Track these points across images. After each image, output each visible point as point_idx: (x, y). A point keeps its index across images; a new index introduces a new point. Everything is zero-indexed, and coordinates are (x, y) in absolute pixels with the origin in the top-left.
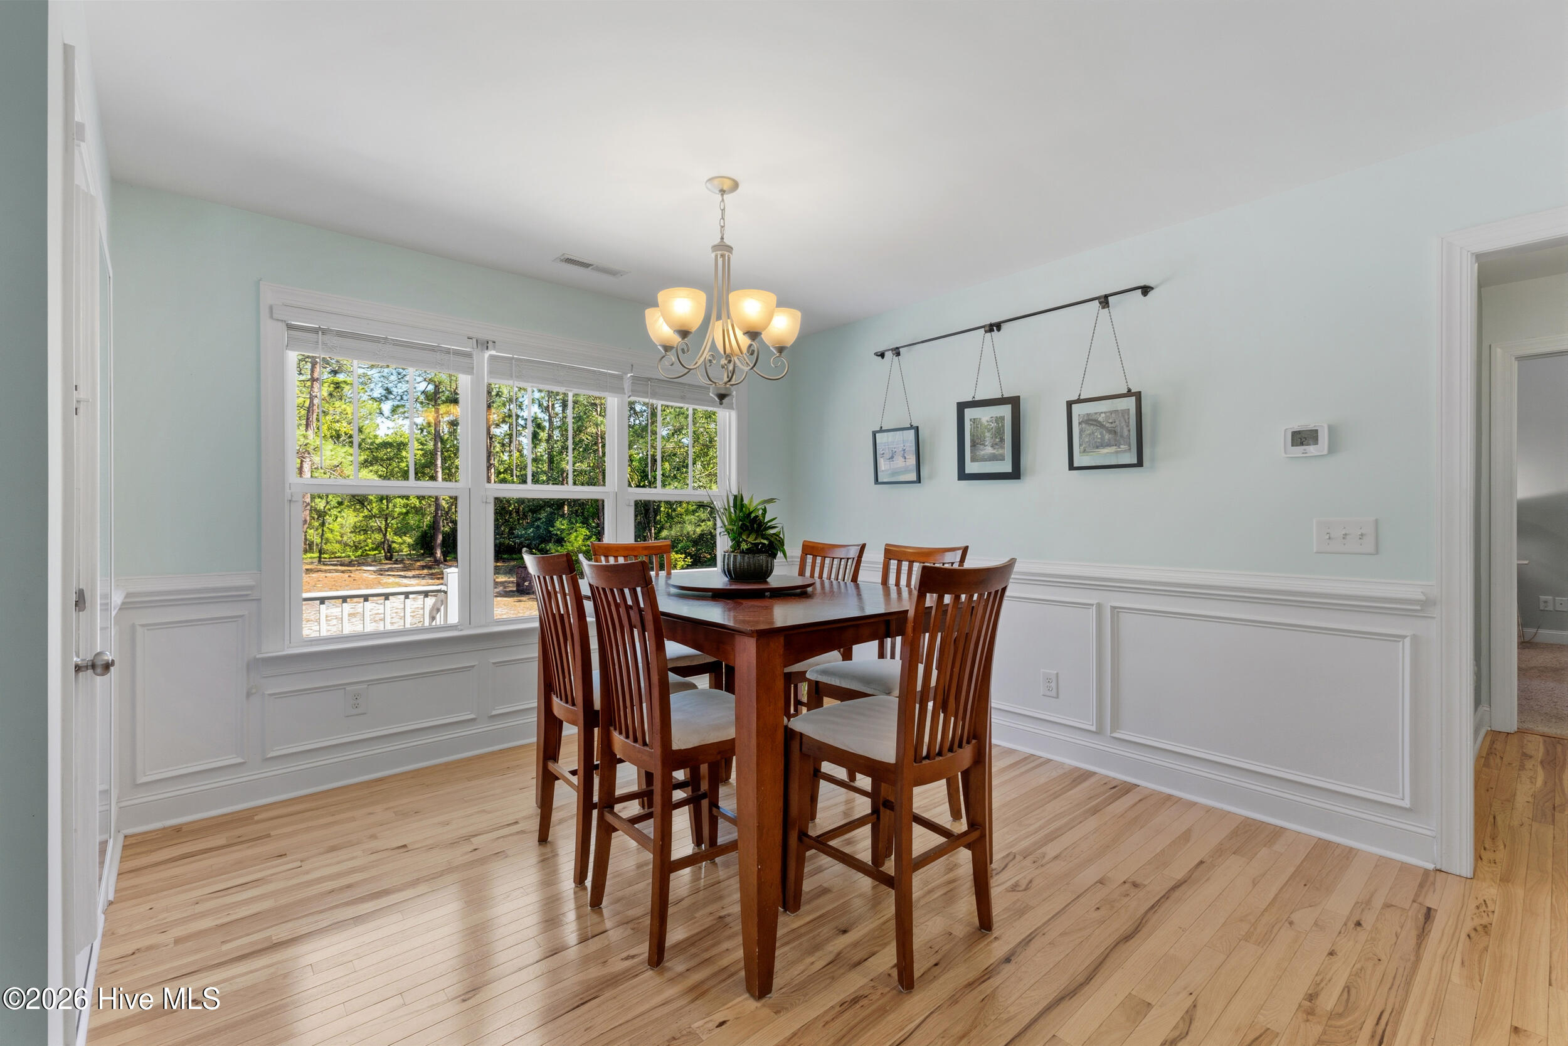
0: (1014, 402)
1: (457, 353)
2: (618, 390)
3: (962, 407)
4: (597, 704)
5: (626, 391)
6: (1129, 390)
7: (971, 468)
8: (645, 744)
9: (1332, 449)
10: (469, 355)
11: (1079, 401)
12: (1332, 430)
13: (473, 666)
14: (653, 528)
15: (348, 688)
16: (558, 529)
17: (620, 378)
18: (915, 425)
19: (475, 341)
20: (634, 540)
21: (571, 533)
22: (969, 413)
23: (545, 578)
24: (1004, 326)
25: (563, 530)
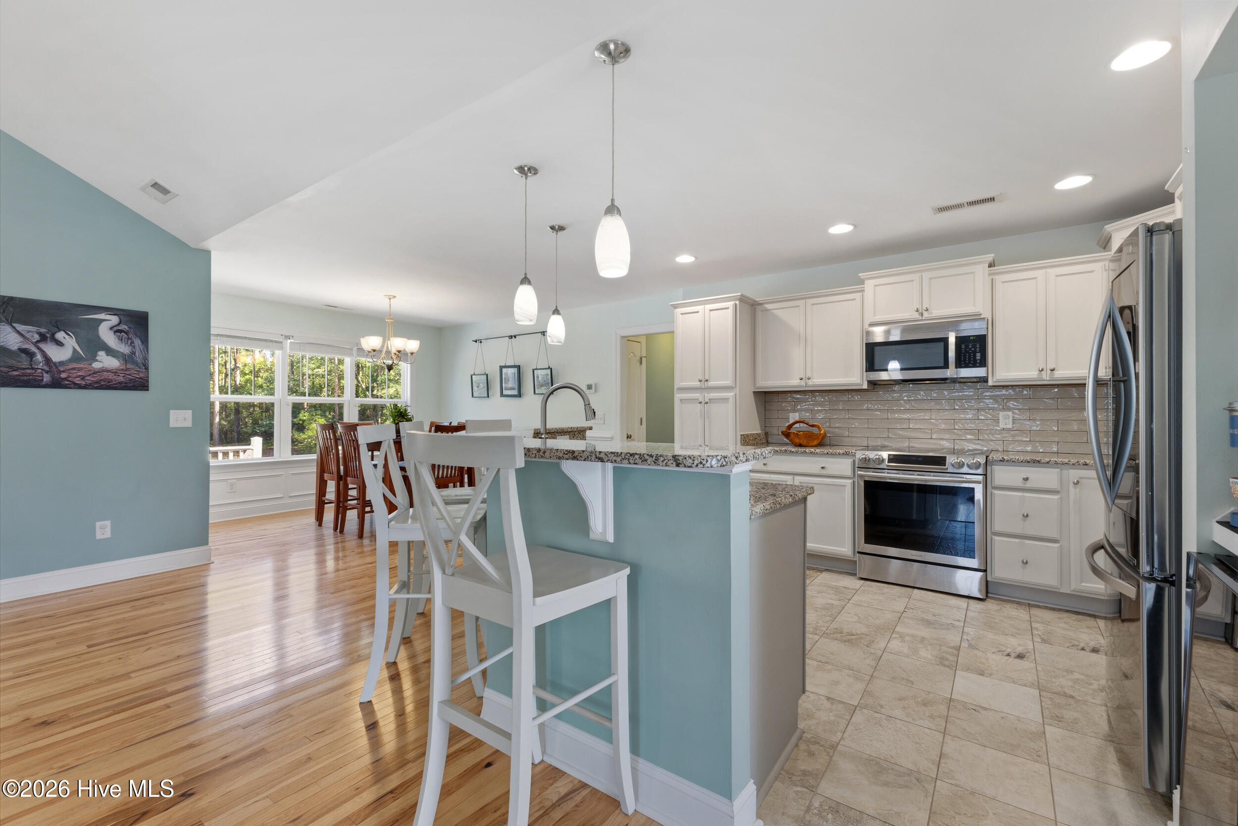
0: (519, 367)
1: (276, 342)
2: (351, 355)
3: (501, 368)
4: (342, 473)
5: (354, 355)
6: (549, 367)
7: (505, 392)
8: (358, 478)
9: (596, 391)
10: (281, 342)
11: (536, 369)
12: (595, 384)
13: (282, 475)
14: (380, 419)
15: (229, 481)
16: (300, 420)
17: (351, 349)
18: (486, 373)
19: (284, 336)
20: (357, 420)
21: (311, 423)
22: (504, 370)
23: (323, 432)
24: (517, 337)
25: (305, 420)
